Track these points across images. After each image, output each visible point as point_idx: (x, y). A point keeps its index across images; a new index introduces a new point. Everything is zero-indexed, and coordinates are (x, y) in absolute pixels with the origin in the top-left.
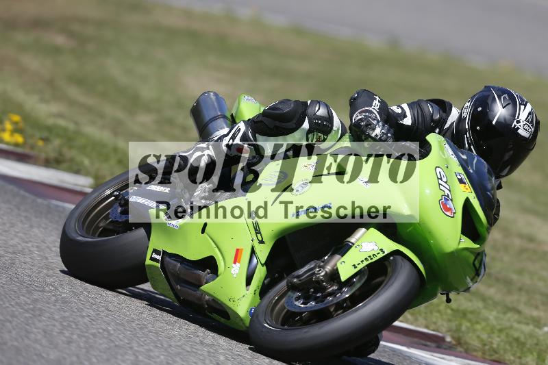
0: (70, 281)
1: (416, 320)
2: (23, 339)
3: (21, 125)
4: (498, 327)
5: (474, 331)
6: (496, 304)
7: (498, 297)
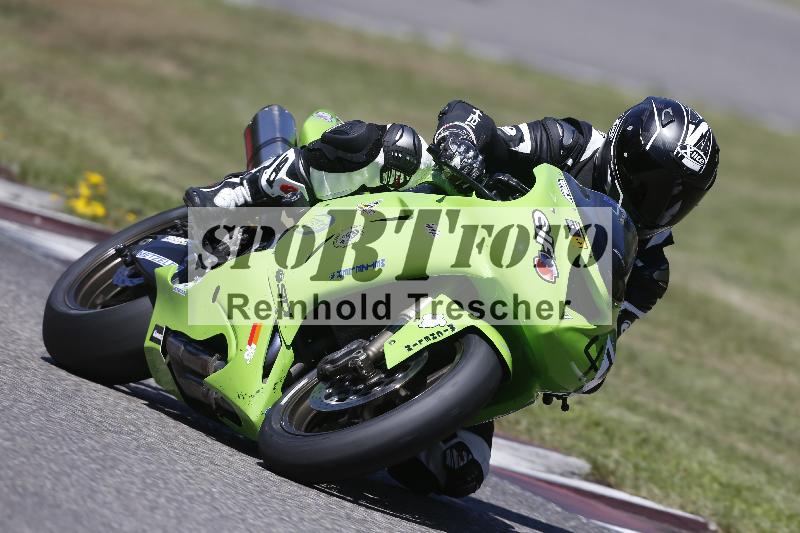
0: (161, 419)
1: (667, 496)
2: (85, 501)
3: (103, 190)
4: (787, 512)
5: (752, 516)
6: (785, 478)
7: (789, 468)
